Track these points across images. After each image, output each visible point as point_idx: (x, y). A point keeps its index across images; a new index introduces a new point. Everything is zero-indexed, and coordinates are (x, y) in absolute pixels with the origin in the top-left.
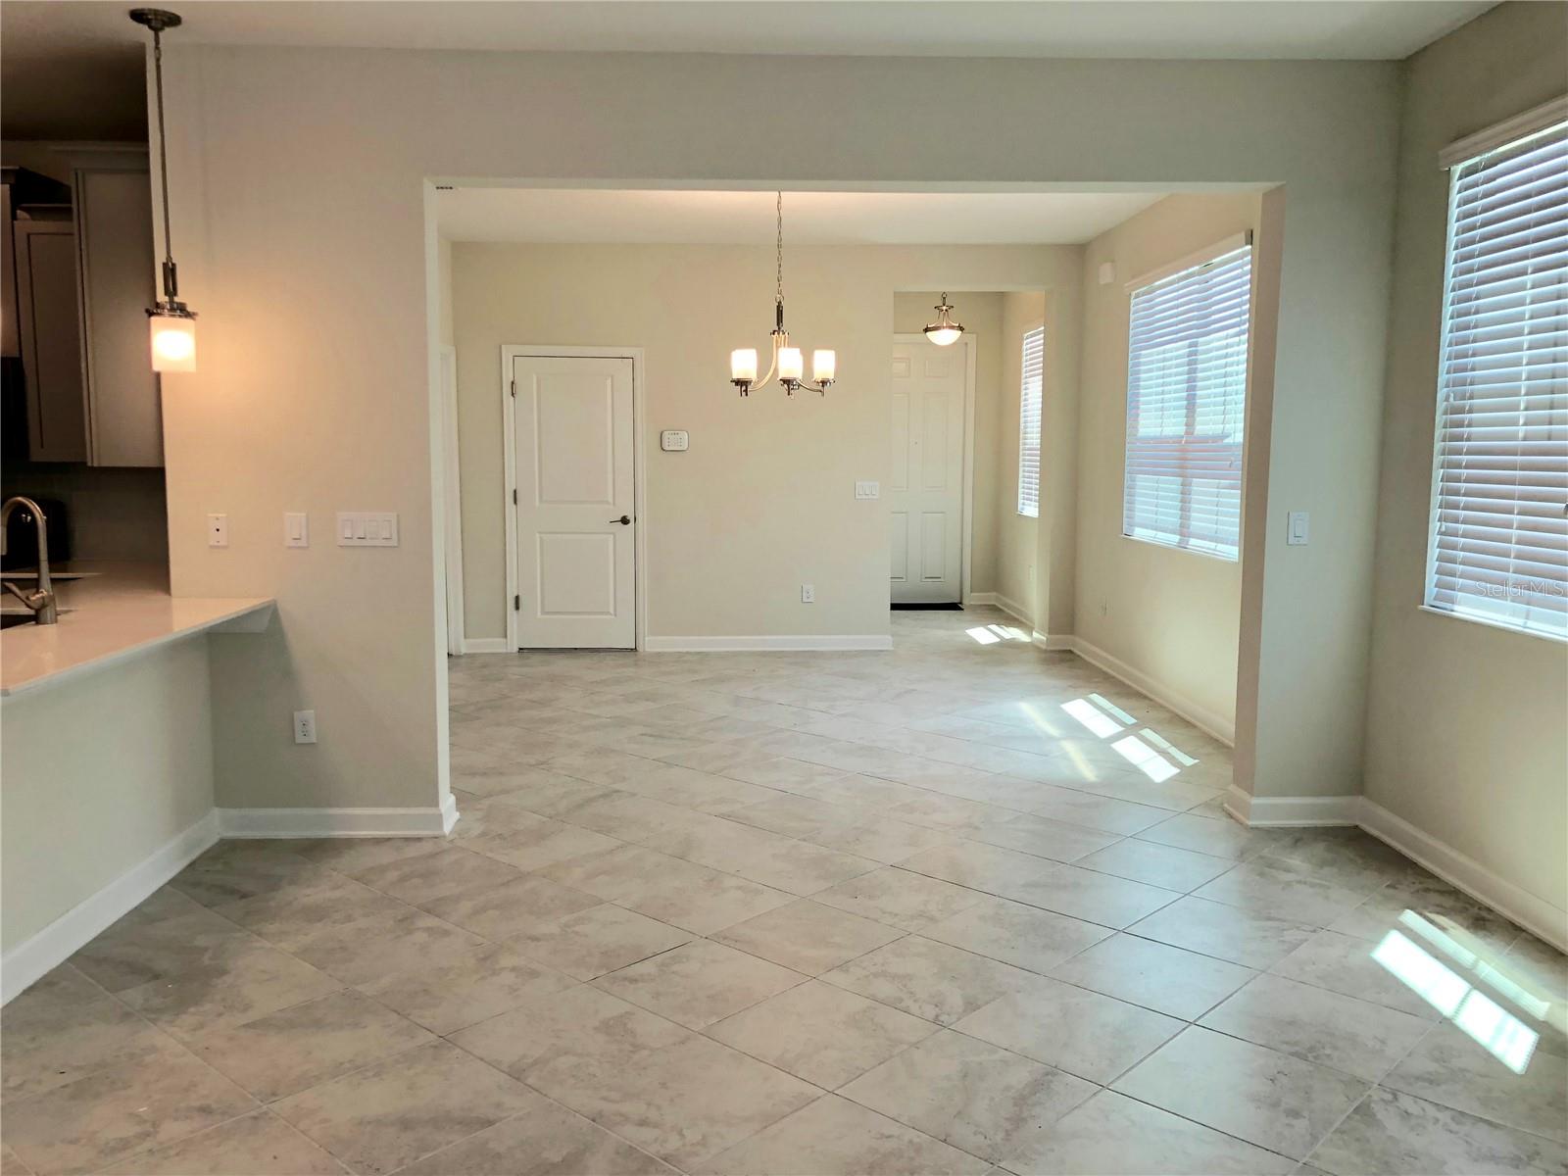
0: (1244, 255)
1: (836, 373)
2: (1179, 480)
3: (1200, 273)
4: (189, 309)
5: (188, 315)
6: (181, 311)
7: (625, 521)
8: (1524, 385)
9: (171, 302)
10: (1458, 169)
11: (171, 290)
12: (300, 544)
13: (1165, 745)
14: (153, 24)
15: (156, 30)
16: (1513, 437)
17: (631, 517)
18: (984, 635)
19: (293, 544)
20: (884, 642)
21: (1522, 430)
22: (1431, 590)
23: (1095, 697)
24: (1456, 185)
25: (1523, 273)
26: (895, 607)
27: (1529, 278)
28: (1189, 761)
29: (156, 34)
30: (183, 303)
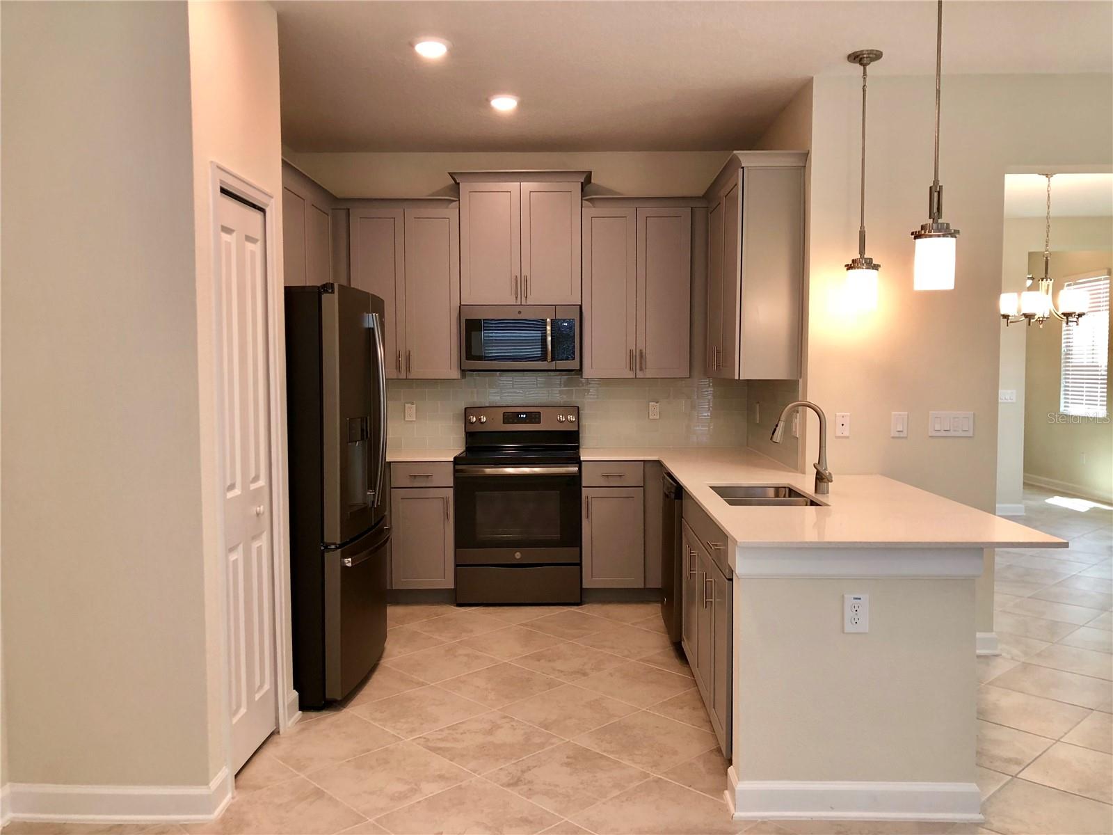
5: (876, 267)
12: (902, 435)
14: (865, 61)
19: (897, 434)
29: (865, 69)
30: (871, 259)
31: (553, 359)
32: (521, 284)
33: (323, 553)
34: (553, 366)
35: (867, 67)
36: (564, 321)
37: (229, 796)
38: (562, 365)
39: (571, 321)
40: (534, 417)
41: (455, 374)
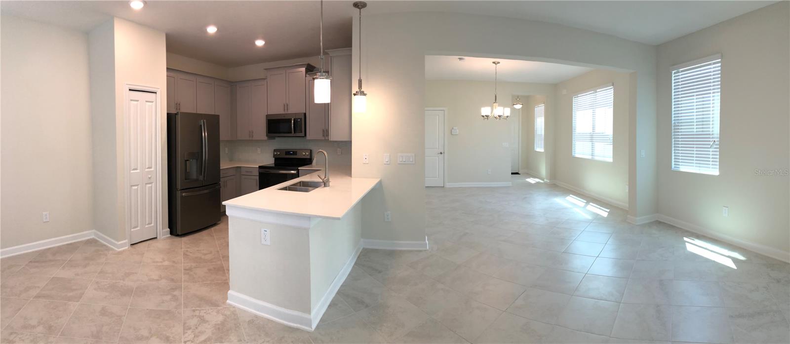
0: (612, 88)
1: (511, 114)
2: (591, 143)
3: (593, 93)
4: (365, 93)
5: (365, 95)
6: (363, 94)
7: (441, 153)
8: (695, 120)
9: (360, 91)
10: (673, 72)
11: (360, 86)
12: (388, 163)
13: (599, 207)
14: (360, 7)
15: (360, 9)
16: (693, 132)
17: (443, 152)
18: (532, 181)
19: (386, 163)
20: (510, 184)
21: (695, 130)
22: (673, 166)
23: (571, 195)
24: (673, 75)
25: (694, 96)
26: (512, 174)
27: (695, 97)
28: (608, 210)
29: (360, 10)
30: (363, 91)
31: (295, 133)
32: (286, 106)
33: (176, 191)
34: (295, 135)
35: (362, 10)
36: (299, 119)
37: (127, 248)
38: (298, 134)
39: (301, 119)
40: (295, 153)
41: (266, 138)
